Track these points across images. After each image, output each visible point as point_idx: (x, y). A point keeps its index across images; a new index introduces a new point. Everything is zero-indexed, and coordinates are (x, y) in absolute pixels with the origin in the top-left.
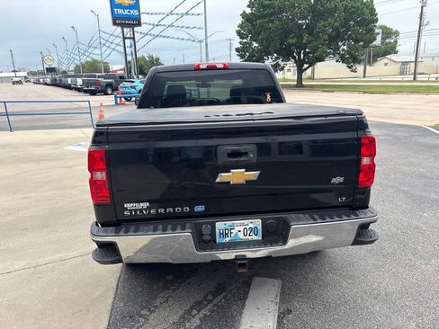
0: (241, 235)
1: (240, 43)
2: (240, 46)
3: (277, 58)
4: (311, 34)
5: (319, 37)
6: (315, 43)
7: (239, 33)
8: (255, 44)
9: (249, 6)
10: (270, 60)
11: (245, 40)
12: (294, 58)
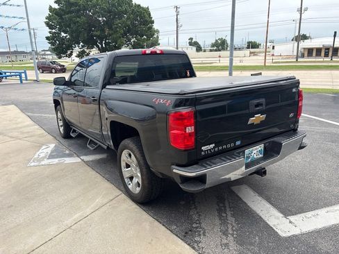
0: (255, 156)
1: (50, 32)
2: (49, 35)
3: (83, 46)
4: (110, 28)
5: (117, 31)
6: (115, 36)
7: (47, 24)
8: (63, 34)
9: (56, 2)
10: (77, 48)
11: (54, 31)
12: (98, 46)
